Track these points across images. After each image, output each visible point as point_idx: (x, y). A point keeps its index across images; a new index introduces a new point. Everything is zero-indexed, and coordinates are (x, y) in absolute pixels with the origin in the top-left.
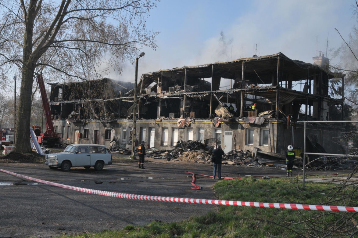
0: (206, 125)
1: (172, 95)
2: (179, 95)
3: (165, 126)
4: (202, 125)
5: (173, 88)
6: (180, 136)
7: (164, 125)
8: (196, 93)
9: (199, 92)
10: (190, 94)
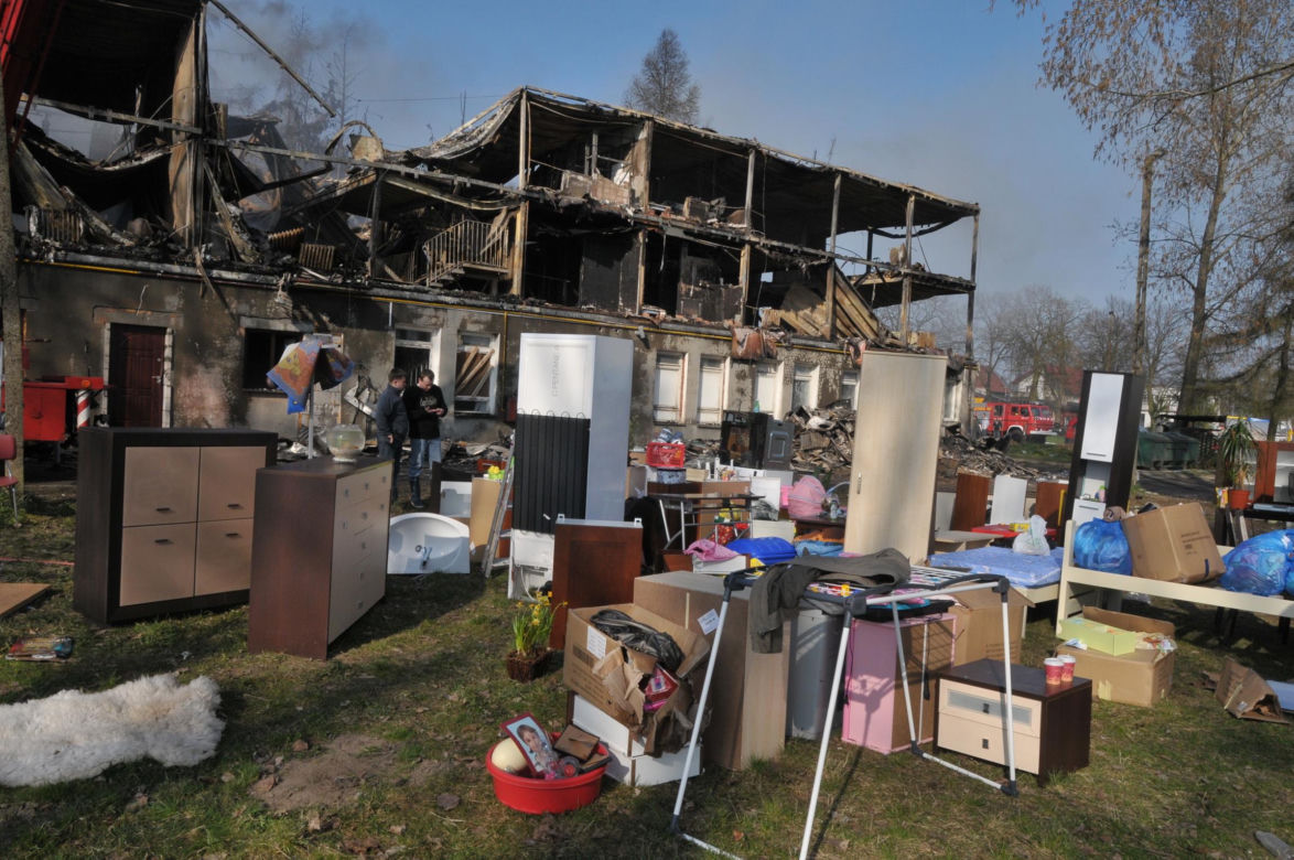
0: (824, 357)
1: (702, 229)
2: (733, 239)
3: (675, 348)
4: (813, 356)
5: (704, 206)
6: (735, 388)
7: (668, 343)
8: (795, 247)
9: (806, 249)
10: (772, 248)
